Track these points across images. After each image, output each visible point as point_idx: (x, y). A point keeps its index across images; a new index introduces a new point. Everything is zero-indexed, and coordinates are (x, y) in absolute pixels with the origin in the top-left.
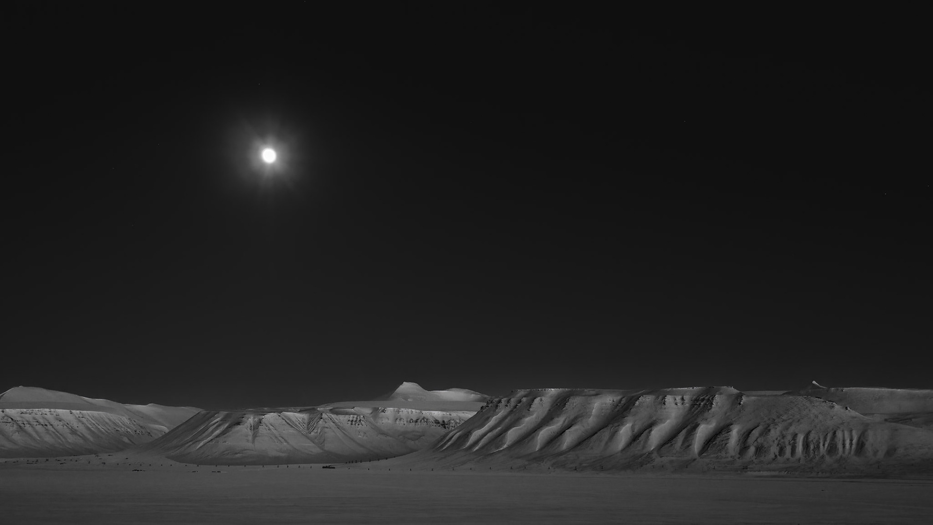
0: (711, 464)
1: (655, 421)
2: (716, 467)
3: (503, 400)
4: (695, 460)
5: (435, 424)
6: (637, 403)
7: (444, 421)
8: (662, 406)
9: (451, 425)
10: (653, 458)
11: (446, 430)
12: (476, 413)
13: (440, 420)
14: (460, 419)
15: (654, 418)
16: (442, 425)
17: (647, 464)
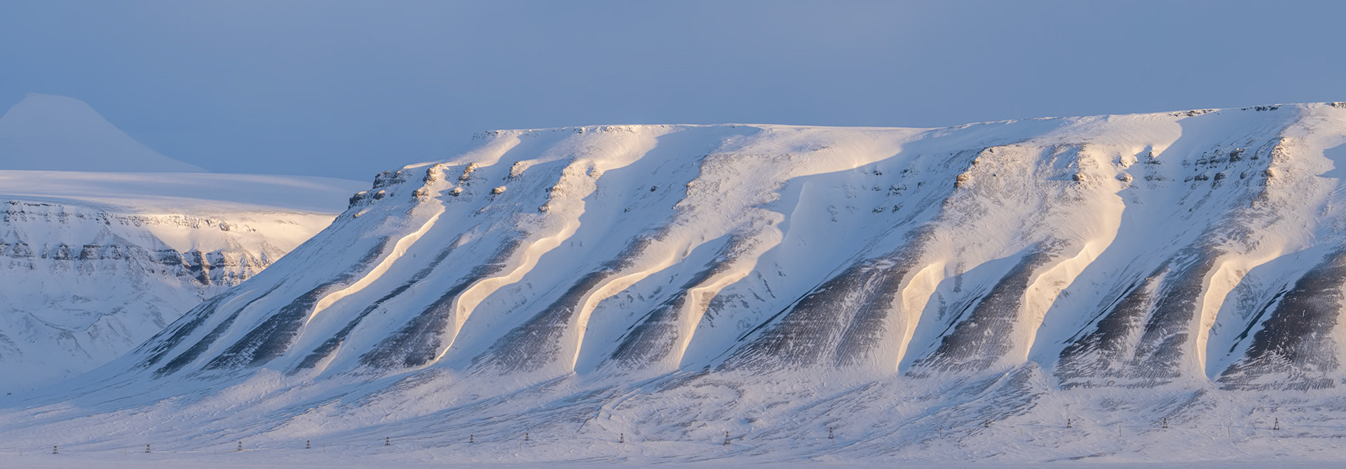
0: (1261, 409)
1: (1038, 245)
2: (1281, 424)
3: (438, 172)
4: (1200, 393)
5: (161, 266)
6: (969, 178)
7: (197, 255)
8: (1068, 190)
9: (226, 270)
10: (1033, 392)
11: (211, 289)
12: (327, 221)
13: (182, 250)
14: (263, 245)
15: (1037, 236)
16: (194, 268)
17: (1005, 416)
